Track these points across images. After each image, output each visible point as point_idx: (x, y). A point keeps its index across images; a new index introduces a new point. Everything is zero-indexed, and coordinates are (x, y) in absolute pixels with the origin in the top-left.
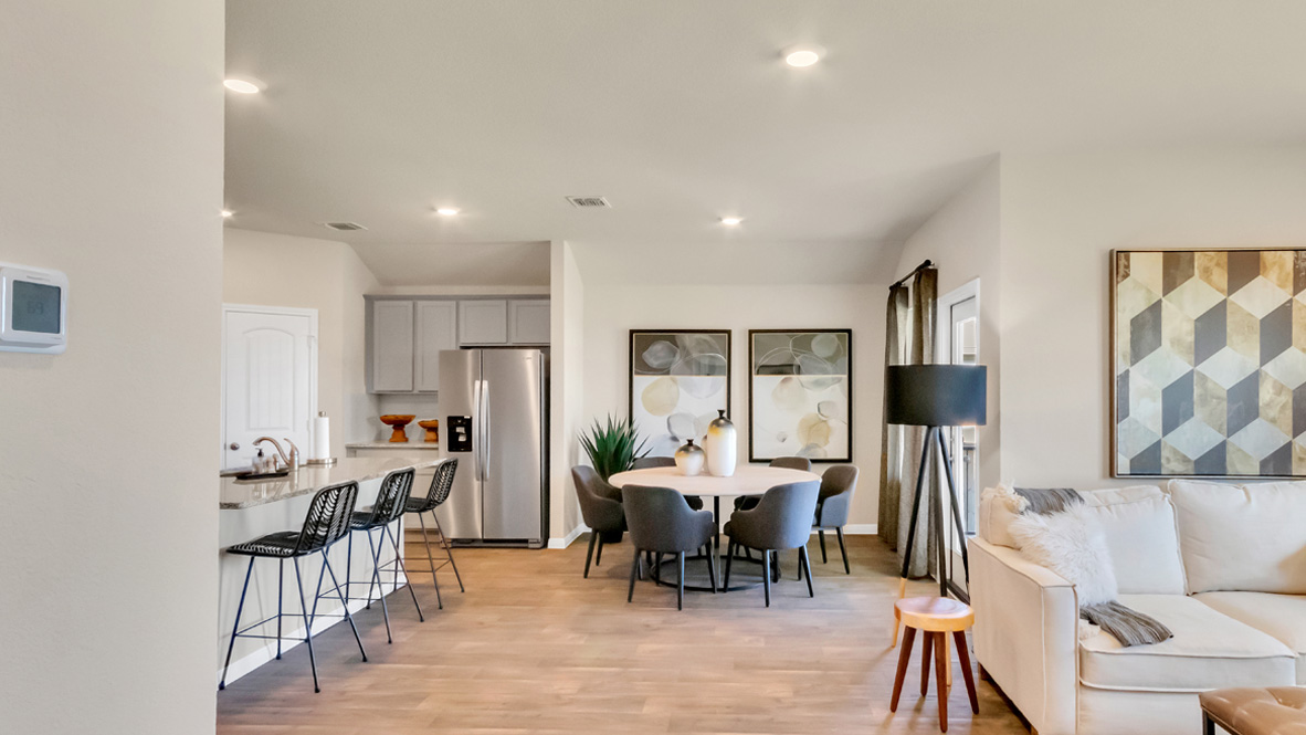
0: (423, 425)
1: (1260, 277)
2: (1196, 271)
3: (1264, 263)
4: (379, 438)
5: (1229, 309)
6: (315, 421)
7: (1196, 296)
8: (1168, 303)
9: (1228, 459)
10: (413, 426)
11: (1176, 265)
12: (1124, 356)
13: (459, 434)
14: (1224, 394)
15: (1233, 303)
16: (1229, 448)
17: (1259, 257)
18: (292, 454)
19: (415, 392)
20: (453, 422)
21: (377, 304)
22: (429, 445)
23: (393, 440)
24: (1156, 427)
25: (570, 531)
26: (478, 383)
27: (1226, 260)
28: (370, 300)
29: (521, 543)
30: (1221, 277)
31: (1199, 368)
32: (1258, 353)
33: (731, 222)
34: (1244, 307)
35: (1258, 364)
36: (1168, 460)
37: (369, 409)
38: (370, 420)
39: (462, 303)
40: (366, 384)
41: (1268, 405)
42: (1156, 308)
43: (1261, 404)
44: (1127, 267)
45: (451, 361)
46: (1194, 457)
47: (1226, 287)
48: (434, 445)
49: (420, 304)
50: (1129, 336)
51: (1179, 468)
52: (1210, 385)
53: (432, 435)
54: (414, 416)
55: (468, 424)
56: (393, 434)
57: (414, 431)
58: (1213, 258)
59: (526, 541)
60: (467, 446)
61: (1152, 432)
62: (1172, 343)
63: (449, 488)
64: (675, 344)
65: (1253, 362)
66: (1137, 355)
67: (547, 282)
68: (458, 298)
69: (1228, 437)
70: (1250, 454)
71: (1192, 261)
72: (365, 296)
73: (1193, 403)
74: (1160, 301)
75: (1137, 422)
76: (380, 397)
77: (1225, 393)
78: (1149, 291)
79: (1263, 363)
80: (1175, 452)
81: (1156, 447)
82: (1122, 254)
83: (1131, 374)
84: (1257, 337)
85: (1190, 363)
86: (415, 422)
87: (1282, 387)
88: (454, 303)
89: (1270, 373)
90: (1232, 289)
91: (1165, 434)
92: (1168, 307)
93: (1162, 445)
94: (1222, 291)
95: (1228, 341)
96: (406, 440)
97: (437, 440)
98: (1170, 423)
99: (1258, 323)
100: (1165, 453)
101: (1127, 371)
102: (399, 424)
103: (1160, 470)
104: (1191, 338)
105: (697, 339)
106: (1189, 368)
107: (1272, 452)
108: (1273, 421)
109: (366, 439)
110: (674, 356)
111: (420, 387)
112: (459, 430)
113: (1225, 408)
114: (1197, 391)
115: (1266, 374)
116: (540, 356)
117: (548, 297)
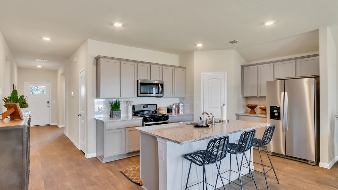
0: (261, 108)
4: (246, 112)
6: (222, 106)
10: (258, 108)
13: (274, 113)
18: (212, 119)
19: (258, 97)
20: (272, 108)
21: (245, 68)
22: (263, 116)
23: (250, 113)
25: (331, 160)
26: (283, 93)
28: (243, 67)
29: (305, 161)
37: (243, 102)
38: (243, 106)
39: (275, 64)
40: (242, 94)
45: (271, 85)
48: (265, 116)
49: (259, 66)
53: (264, 112)
54: (258, 105)
55: (279, 109)
56: (251, 111)
57: (258, 110)
59: (307, 161)
60: (278, 117)
63: (271, 137)
68: (273, 62)
72: (241, 66)
76: (247, 98)
86: (258, 107)
88: (272, 64)
96: (255, 113)
97: (266, 114)
102: (253, 108)
109: (242, 112)
111: (259, 95)
112: (274, 111)
116: (314, 80)
117: (318, 55)
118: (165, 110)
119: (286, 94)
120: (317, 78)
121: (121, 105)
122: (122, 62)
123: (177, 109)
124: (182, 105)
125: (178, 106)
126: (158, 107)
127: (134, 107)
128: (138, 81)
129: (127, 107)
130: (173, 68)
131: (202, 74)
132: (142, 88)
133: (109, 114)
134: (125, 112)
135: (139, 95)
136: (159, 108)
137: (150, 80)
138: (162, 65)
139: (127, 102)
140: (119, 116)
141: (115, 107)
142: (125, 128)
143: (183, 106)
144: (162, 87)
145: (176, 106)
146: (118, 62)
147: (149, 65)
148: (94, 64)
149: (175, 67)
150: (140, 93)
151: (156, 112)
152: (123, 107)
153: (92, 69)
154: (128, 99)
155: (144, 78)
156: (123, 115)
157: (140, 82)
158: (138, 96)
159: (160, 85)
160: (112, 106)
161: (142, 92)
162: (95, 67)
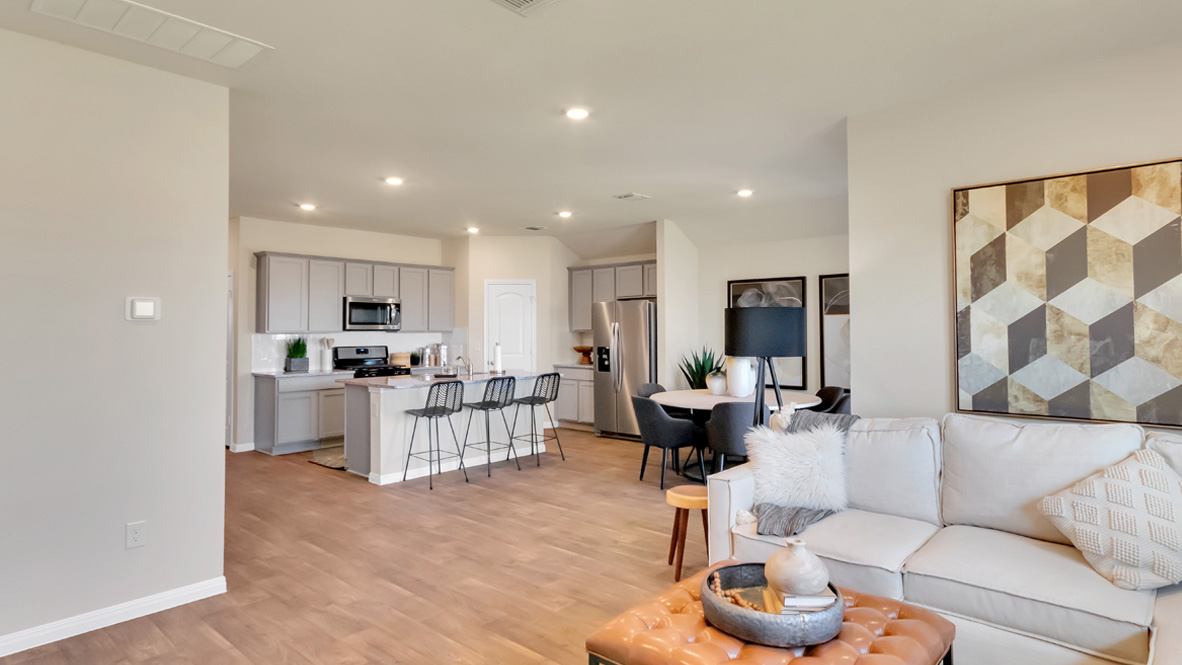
1: (1132, 196)
2: (1047, 200)
3: (1138, 180)
5: (1090, 236)
7: (1048, 226)
8: (1014, 237)
9: (1092, 402)
11: (1022, 196)
12: (965, 294)
13: (603, 359)
14: (1086, 331)
15: (1095, 229)
16: (1094, 389)
17: (1130, 173)
20: (600, 350)
21: (574, 273)
24: (1002, 364)
26: (613, 325)
27: (1085, 184)
28: (570, 270)
30: (1079, 203)
31: (1052, 302)
32: (1131, 283)
33: (745, 193)
34: (1110, 233)
35: (1132, 295)
36: (1016, 397)
39: (616, 269)
40: (569, 326)
41: (1148, 342)
42: (999, 243)
43: (1136, 341)
44: (966, 204)
46: (1048, 396)
47: (1085, 213)
49: (595, 271)
50: (969, 273)
51: (1031, 408)
52: (1066, 321)
55: (609, 352)
56: (582, 359)
58: (1067, 183)
60: (608, 368)
61: (997, 369)
62: (1019, 278)
64: (761, 289)
65: (1124, 293)
66: (978, 292)
67: (654, 250)
68: (614, 266)
69: (1092, 377)
70: (1123, 397)
71: (1041, 192)
72: (568, 268)
73: (1046, 340)
74: (1004, 235)
75: (980, 359)
76: (578, 334)
77: (1087, 329)
78: (990, 226)
79: (1139, 292)
80: (1024, 390)
81: (1002, 384)
82: (960, 193)
83: (972, 311)
84: (1129, 266)
85: (1041, 297)
87: (1168, 321)
88: (613, 269)
89: (1149, 305)
90: (1093, 213)
91: (1011, 371)
92: (1013, 241)
93: (1009, 383)
94: (1081, 218)
95: (1089, 272)
98: (1018, 360)
99: (1132, 250)
100: (1012, 391)
101: (968, 308)
102: (586, 352)
103: (1007, 408)
104: (1042, 271)
105: (778, 286)
106: (1038, 303)
107: (1153, 396)
108: (1156, 361)
110: (761, 300)
112: (603, 356)
113: (1088, 345)
114: (1050, 327)
115: (1144, 306)
116: (650, 305)
117: (655, 262)
118: (406, 357)
119: (617, 324)
120: (653, 299)
121: (308, 348)
122: (312, 261)
123: (433, 356)
124: (446, 347)
125: (436, 349)
126: (389, 352)
127: (336, 351)
128: (345, 299)
129: (321, 352)
130: (426, 271)
131: (486, 284)
132: (354, 311)
133: (283, 366)
134: (318, 361)
135: (348, 327)
136: (392, 355)
137: (371, 296)
138: (399, 266)
139: (322, 341)
140: (304, 368)
141: (296, 350)
142: (318, 391)
143: (448, 350)
144: (399, 311)
145: (432, 349)
146: (304, 262)
147: (369, 266)
148: (251, 266)
149: (429, 268)
150: (351, 323)
151: (386, 362)
152: (312, 351)
153: (248, 275)
154: (322, 336)
155: (359, 291)
156: (313, 367)
157: (350, 300)
158: (344, 329)
159: (393, 307)
160: (289, 350)
161: (353, 320)
162: (254, 271)
